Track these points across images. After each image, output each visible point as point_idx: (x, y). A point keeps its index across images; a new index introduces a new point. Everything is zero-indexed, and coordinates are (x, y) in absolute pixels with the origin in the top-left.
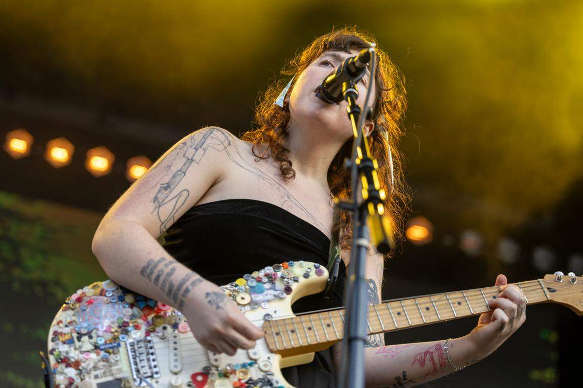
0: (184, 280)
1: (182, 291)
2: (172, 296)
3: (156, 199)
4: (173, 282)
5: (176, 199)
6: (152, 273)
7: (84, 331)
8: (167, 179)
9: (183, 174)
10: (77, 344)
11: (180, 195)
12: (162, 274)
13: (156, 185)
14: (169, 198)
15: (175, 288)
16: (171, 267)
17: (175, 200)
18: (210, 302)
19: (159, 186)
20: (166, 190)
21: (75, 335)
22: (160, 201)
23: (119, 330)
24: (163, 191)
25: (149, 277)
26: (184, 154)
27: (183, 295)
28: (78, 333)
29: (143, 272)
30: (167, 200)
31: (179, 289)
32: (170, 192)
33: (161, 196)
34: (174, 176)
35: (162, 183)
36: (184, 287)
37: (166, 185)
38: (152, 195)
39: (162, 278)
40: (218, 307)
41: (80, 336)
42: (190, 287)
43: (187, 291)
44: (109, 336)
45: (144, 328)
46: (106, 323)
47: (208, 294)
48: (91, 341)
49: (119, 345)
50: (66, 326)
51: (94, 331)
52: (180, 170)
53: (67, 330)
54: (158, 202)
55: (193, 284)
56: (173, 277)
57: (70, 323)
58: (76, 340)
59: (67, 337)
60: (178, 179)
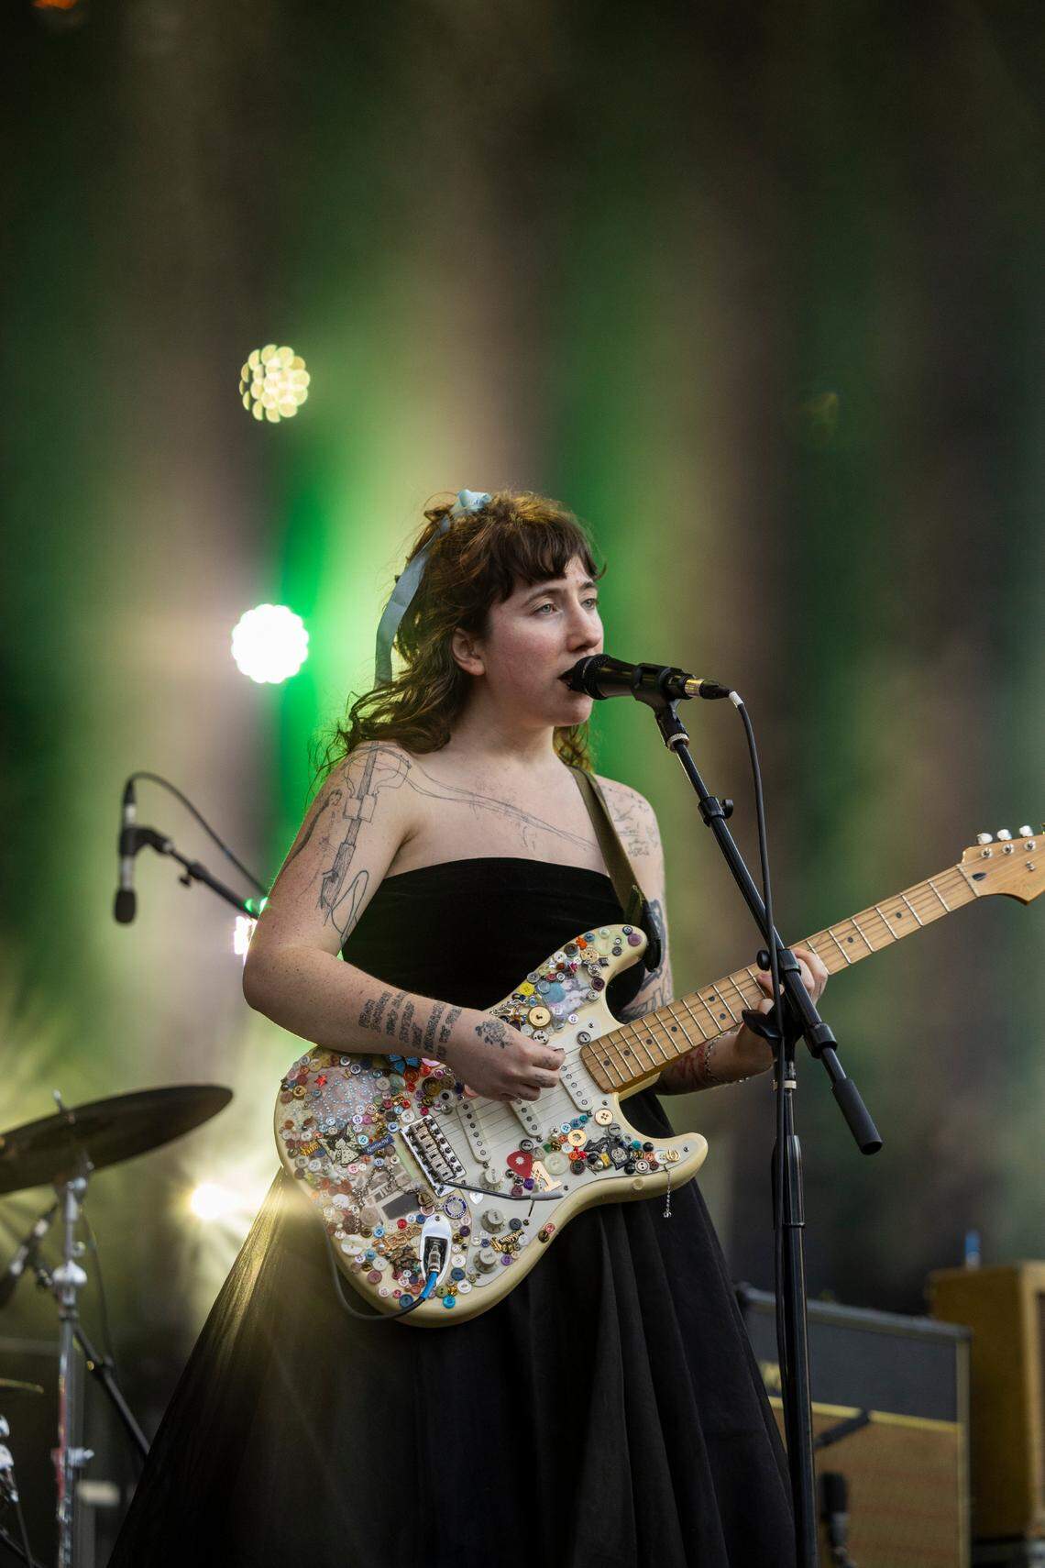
0: (435, 1018)
1: (437, 1035)
2: (422, 1045)
3: (322, 900)
4: (419, 1025)
5: (352, 890)
6: (377, 1020)
7: (333, 1132)
8: (329, 864)
9: (352, 848)
10: (333, 1154)
11: (356, 881)
12: (396, 1018)
13: (315, 877)
14: (342, 893)
15: (424, 1033)
16: (404, 1004)
17: (350, 895)
18: (487, 1039)
19: (320, 878)
20: (333, 881)
21: (323, 1141)
22: (331, 902)
23: (381, 1116)
24: (330, 884)
25: (376, 1026)
26: (344, 813)
27: (441, 1040)
28: (325, 1137)
29: (363, 1021)
30: (339, 897)
31: (431, 1031)
32: (341, 883)
33: (329, 894)
34: (339, 855)
35: (323, 871)
36: (439, 1029)
37: (330, 874)
38: (316, 897)
39: (398, 1023)
40: (503, 1044)
41: (332, 1141)
42: (447, 1026)
43: (445, 1032)
44: (372, 1130)
45: (415, 1104)
46: (360, 1110)
47: (478, 1029)
48: (349, 1144)
49: (391, 1140)
50: (304, 1130)
51: (349, 1128)
52: (345, 842)
53: (308, 1135)
54: (328, 905)
55: (450, 1019)
56: (414, 1018)
57: (308, 1122)
58: (327, 1149)
59: (313, 1146)
60: (346, 859)
